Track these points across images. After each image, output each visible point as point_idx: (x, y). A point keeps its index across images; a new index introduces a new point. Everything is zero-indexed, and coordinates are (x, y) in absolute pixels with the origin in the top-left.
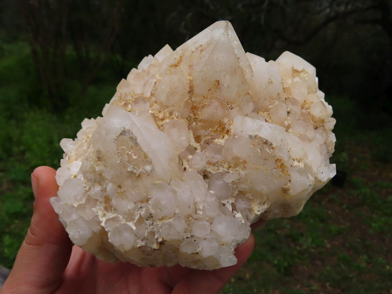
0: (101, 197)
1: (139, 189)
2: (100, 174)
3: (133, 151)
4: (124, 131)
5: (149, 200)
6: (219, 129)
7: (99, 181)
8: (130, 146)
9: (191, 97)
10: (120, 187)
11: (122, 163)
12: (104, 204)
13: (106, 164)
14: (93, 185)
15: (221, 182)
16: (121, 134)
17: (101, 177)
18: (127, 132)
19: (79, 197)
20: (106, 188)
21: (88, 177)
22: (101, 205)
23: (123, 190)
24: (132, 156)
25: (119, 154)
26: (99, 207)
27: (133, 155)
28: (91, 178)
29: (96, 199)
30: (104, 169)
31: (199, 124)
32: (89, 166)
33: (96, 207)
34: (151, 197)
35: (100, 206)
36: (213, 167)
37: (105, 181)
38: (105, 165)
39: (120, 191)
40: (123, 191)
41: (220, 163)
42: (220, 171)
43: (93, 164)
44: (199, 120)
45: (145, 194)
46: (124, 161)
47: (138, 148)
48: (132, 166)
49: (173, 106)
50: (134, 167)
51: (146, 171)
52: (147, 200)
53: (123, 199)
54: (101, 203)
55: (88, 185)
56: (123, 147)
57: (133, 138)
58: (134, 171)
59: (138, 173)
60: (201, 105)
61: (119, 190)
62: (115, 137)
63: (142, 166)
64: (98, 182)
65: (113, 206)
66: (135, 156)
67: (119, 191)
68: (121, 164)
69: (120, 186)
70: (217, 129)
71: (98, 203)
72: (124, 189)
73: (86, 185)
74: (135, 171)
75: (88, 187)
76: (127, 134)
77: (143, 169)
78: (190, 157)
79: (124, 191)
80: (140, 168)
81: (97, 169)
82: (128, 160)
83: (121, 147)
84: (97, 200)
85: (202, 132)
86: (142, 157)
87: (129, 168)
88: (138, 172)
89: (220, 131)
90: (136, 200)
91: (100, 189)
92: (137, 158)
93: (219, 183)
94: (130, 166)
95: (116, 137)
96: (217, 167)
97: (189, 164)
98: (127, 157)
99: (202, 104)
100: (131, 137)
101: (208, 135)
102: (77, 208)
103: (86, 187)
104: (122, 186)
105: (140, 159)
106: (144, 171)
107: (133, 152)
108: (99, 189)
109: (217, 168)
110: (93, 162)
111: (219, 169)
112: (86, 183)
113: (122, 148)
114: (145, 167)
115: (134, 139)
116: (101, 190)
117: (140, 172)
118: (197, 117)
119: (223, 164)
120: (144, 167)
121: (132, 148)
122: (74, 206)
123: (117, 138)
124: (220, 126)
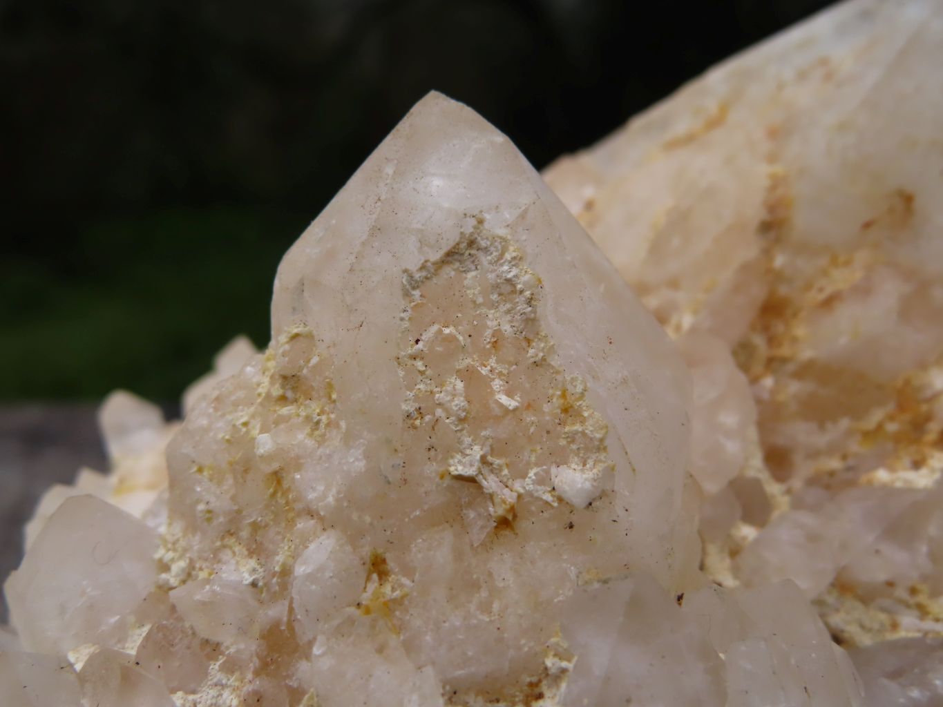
0: (243, 631)
1: (496, 606)
2: (277, 477)
3: (499, 368)
4: (472, 243)
5: (547, 693)
6: (892, 427)
7: (255, 527)
8: (488, 332)
9: (767, 253)
10: (378, 566)
11: (427, 418)
12: (250, 676)
13: (324, 418)
14: (216, 552)
15: (915, 693)
16: (452, 255)
17: (274, 495)
18: (486, 250)
19: (114, 620)
20: (286, 572)
21: (198, 502)
22: (233, 680)
23: (397, 593)
24: (492, 393)
25: (419, 365)
26: (213, 692)
27: (497, 384)
28: (211, 506)
29: (207, 642)
30: (310, 443)
31: (794, 388)
32: (220, 436)
33: (194, 692)
34: (564, 664)
35: (223, 686)
36: (858, 611)
37: (291, 523)
38: (318, 423)
39: (376, 596)
40: (394, 601)
41: (901, 593)
42: (902, 634)
43: (245, 424)
44: (790, 367)
45: (527, 645)
46: (439, 412)
47: (531, 352)
48: (477, 452)
49: (674, 284)
50: (489, 458)
51: (560, 499)
52: (531, 685)
53: (380, 650)
54: (231, 667)
55: (181, 557)
56: (447, 331)
57: (519, 286)
58: (484, 483)
59: (510, 497)
60: (816, 296)
61: (372, 586)
62: (413, 262)
63: (537, 465)
64: (245, 534)
65: (304, 693)
66: (509, 394)
67: (366, 598)
68: (418, 422)
69: (384, 561)
70: (880, 427)
71: (215, 666)
72: (402, 586)
73: (171, 555)
74: (490, 483)
75: (178, 566)
76: (485, 260)
77: (542, 480)
78: (748, 532)
79: (398, 602)
80: (524, 476)
81: (265, 443)
82: (464, 404)
83: (435, 328)
84: (212, 649)
85: (801, 433)
86: (546, 408)
87: (459, 456)
88: (506, 491)
89: (898, 439)
90: (460, 672)
91: (248, 579)
92: (516, 409)
93: (902, 700)
94: (470, 447)
95: (423, 268)
96: (883, 610)
97: (736, 571)
98: (460, 385)
99: (821, 290)
100: (508, 281)
101: (830, 451)
102: (82, 677)
103: (165, 567)
104: (391, 564)
105: (530, 418)
106: (548, 497)
107: (500, 374)
108: (246, 575)
109: (883, 617)
110: (252, 409)
111: (895, 626)
112: (178, 540)
113: (440, 332)
114: (554, 470)
115: (521, 292)
116: (254, 584)
117: (520, 496)
118: (785, 351)
119: (922, 598)
120: (548, 472)
121: (495, 344)
122: (71, 665)
123: (424, 274)
124: (901, 408)
